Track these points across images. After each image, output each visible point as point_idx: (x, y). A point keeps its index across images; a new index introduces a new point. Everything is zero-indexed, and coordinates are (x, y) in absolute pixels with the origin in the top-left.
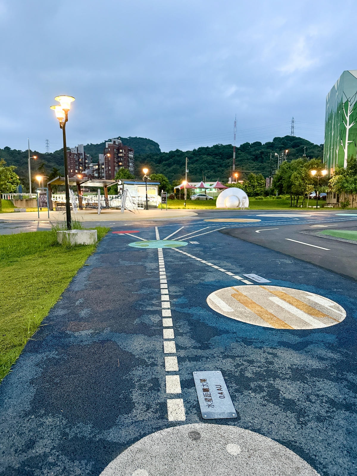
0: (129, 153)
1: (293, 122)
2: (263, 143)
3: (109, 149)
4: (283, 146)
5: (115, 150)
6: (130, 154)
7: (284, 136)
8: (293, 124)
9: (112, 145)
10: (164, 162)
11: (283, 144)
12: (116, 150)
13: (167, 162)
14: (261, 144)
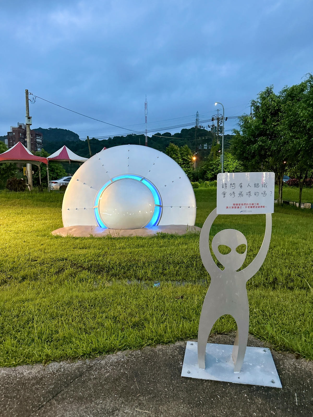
0: (37, 137)
1: (197, 115)
2: (173, 134)
3: (14, 134)
4: (190, 136)
5: (20, 134)
6: (38, 139)
7: (191, 128)
8: (197, 117)
9: (16, 129)
10: (80, 150)
11: (190, 135)
12: (22, 134)
13: (83, 149)
14: (171, 135)
